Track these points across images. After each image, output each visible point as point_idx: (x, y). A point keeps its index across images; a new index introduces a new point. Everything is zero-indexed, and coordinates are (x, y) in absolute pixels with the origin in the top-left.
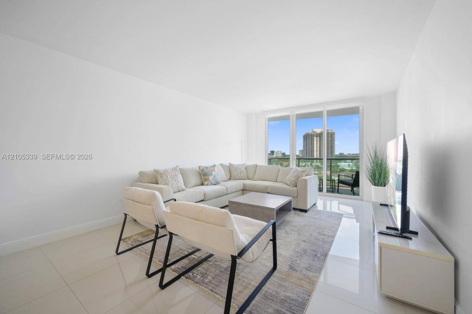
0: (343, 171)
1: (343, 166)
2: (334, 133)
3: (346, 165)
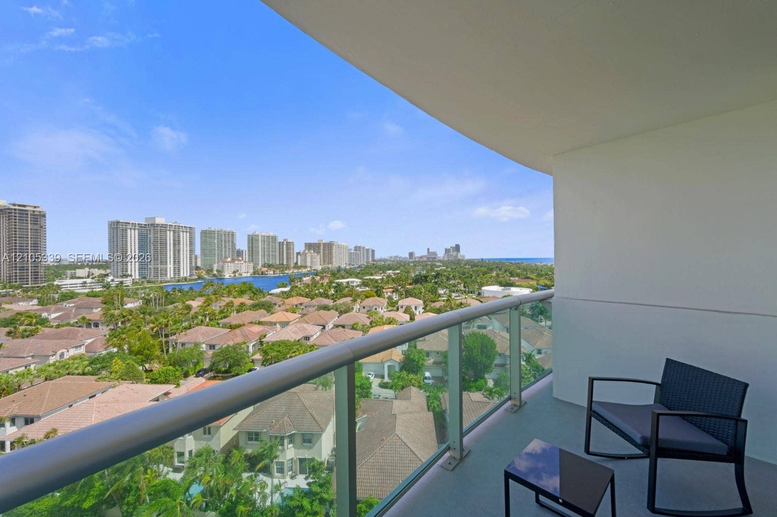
0: (72, 298)
1: (69, 286)
2: (42, 213)
3: (76, 283)
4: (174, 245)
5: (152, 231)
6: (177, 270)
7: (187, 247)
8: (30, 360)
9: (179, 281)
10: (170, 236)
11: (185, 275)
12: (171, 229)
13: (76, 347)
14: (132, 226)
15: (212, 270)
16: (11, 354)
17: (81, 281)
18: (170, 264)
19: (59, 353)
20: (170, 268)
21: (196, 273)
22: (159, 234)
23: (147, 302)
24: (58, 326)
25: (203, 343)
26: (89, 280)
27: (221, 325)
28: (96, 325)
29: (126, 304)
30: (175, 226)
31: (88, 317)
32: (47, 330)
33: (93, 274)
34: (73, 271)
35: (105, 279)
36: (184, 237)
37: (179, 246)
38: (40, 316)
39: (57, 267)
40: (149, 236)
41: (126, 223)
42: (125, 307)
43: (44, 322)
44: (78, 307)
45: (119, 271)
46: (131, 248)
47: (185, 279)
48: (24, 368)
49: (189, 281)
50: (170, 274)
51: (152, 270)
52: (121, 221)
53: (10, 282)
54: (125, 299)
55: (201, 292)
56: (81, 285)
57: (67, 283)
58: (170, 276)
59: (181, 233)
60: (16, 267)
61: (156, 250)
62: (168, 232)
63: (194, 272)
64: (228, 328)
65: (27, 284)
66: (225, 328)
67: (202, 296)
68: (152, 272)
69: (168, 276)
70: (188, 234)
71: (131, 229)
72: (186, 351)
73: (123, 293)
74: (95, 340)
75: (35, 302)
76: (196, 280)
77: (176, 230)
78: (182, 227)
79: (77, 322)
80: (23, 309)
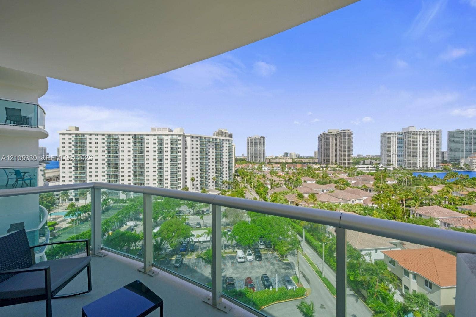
2: (351, 133)
3: (364, 167)
4: (423, 145)
5: (407, 136)
6: (425, 162)
7: (434, 146)
8: (341, 200)
9: (426, 170)
10: (420, 139)
11: (432, 166)
12: (420, 134)
13: (359, 199)
14: (394, 135)
15: (459, 164)
16: (336, 196)
17: (366, 166)
18: (420, 158)
19: (352, 200)
20: (420, 161)
21: (442, 165)
22: (411, 138)
23: (400, 182)
24: (353, 187)
25: (437, 219)
26: (370, 166)
27: (459, 210)
28: (370, 191)
29: (387, 182)
30: (424, 131)
31: (367, 185)
32: (349, 188)
33: (373, 163)
34: (364, 161)
35: (378, 166)
36: (432, 140)
37: (427, 146)
38: (348, 181)
39: (358, 159)
40: (404, 140)
41: (390, 133)
42: (386, 183)
43: (348, 184)
44: (363, 180)
45: (386, 162)
46: (393, 148)
47: (432, 169)
48: (339, 203)
49: (435, 171)
50: (420, 165)
51: (407, 162)
52: (387, 132)
53: (340, 165)
54: (387, 178)
55: (444, 180)
56: (366, 168)
57: (361, 167)
58: (420, 166)
59: (429, 136)
60: (342, 158)
61: (409, 148)
62: (418, 136)
63: (441, 164)
64: (466, 214)
65: (346, 166)
66: (464, 213)
67: (444, 184)
68: (406, 163)
69: (418, 166)
70: (435, 136)
71: (393, 136)
72: (422, 221)
73: (386, 174)
74: (368, 198)
75: (347, 174)
76: (442, 171)
77: (425, 134)
78: (430, 131)
79: (362, 187)
80: (342, 177)
